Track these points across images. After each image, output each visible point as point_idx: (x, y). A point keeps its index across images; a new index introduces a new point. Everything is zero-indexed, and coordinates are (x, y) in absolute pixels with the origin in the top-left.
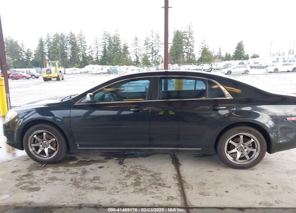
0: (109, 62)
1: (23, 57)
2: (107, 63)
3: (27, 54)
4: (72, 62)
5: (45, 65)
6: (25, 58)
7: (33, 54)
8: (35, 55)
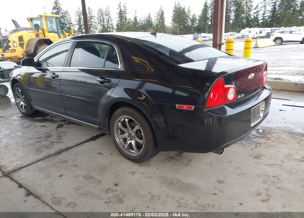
0: (277, 23)
1: (188, 23)
2: (274, 24)
3: (192, 21)
4: (234, 26)
5: (206, 31)
6: (189, 24)
7: (198, 19)
8: (199, 20)
